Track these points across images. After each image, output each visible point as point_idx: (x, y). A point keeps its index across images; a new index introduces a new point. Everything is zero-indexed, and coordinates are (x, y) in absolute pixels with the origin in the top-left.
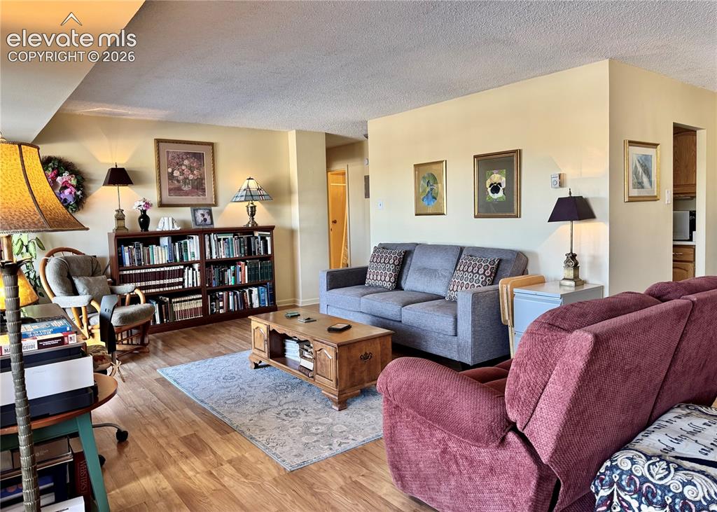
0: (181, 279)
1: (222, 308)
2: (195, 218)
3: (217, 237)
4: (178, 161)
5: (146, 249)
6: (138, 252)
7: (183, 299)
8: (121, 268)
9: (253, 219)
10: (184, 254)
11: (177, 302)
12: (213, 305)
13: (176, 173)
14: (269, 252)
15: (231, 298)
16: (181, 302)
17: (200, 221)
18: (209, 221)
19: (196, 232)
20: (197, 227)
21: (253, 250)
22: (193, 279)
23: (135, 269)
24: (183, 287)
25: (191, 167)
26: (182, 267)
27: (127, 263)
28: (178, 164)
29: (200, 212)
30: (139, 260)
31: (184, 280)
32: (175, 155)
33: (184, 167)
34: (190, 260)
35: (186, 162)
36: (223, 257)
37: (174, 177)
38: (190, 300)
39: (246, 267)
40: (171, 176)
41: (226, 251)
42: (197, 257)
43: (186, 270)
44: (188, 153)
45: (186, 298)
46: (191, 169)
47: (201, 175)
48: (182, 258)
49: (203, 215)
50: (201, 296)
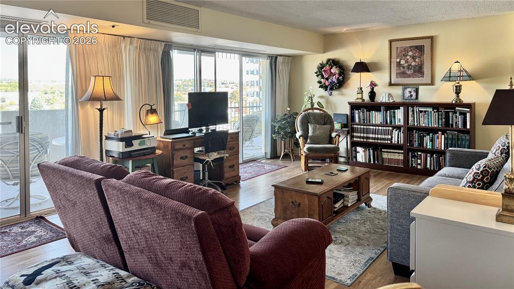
0: (390, 137)
1: (420, 164)
2: (404, 94)
3: (418, 109)
4: (404, 53)
5: (368, 113)
6: (363, 115)
7: (389, 151)
8: (352, 123)
9: (458, 96)
10: (393, 119)
11: (385, 152)
12: (413, 161)
13: (403, 62)
14: (468, 127)
15: (428, 158)
16: (388, 152)
17: (407, 97)
18: (414, 97)
19: (403, 104)
20: (404, 101)
21: (450, 123)
22: (398, 138)
23: (361, 125)
24: (391, 142)
25: (413, 56)
26: (390, 128)
27: (357, 120)
28: (404, 55)
29: (409, 90)
30: (364, 120)
31: (392, 137)
32: (402, 49)
33: (408, 57)
34: (397, 124)
35: (410, 53)
36: (423, 125)
37: (401, 64)
38: (394, 153)
39: (443, 136)
40: (399, 64)
41: (426, 121)
42: (402, 123)
43: (394, 131)
44: (412, 47)
45: (392, 151)
46: (414, 58)
47: (421, 61)
48: (391, 121)
49: (410, 92)
50: (403, 152)
